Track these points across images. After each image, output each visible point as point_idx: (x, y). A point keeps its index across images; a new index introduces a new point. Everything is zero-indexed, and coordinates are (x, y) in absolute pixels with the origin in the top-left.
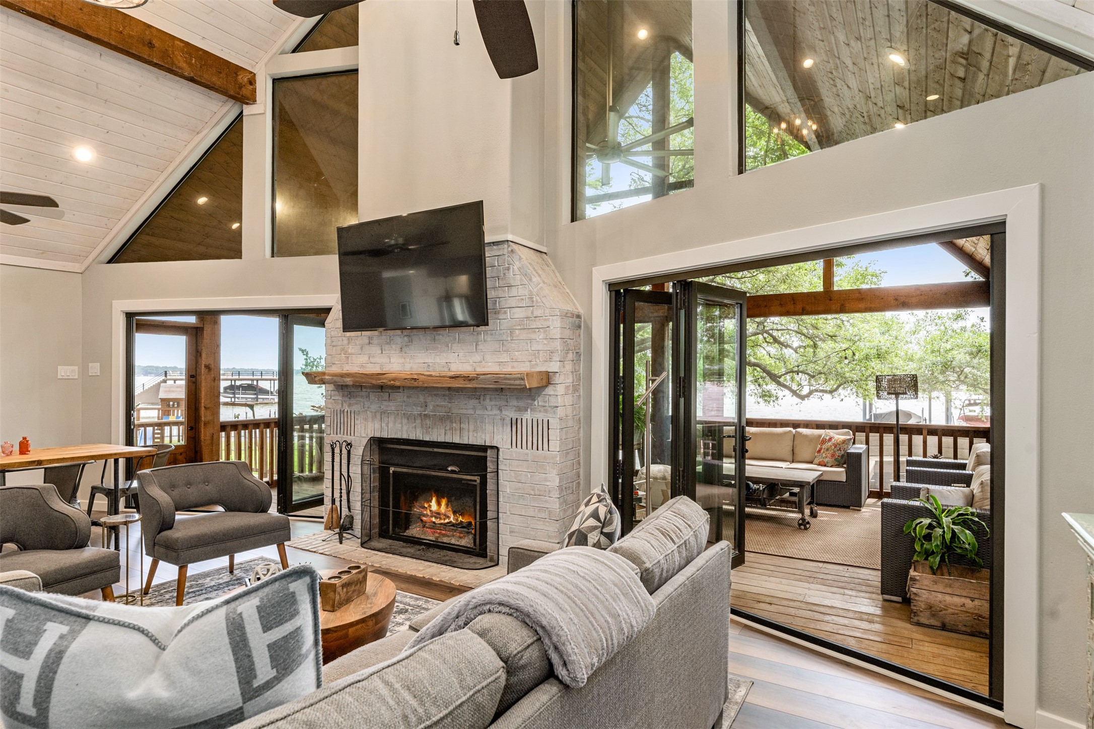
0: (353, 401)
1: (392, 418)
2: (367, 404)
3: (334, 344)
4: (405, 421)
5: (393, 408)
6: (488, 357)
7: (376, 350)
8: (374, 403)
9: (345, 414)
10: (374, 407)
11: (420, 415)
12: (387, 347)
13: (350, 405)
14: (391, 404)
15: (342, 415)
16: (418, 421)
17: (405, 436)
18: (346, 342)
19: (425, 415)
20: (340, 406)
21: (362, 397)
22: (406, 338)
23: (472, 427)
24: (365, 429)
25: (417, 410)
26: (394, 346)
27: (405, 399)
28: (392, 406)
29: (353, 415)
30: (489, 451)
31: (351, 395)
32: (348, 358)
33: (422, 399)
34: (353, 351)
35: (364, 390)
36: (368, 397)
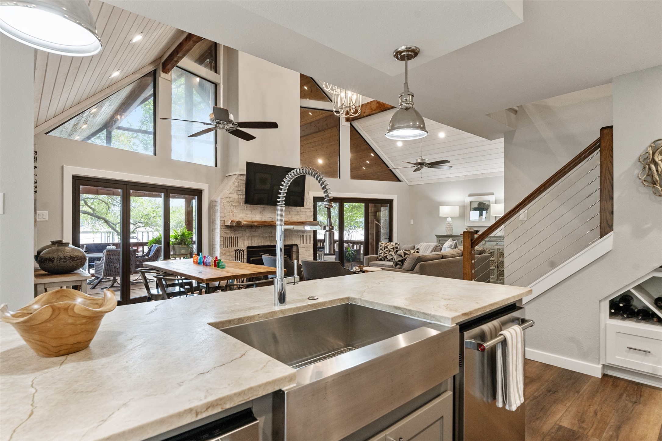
0: (237, 232)
1: (256, 239)
2: (244, 234)
3: (226, 208)
4: (262, 239)
5: (257, 234)
6: (293, 216)
7: (249, 212)
8: (248, 233)
9: (232, 238)
10: (248, 235)
11: (269, 236)
12: (254, 211)
13: (234, 235)
14: (256, 233)
15: (230, 239)
16: (268, 239)
17: (263, 245)
18: (232, 207)
19: (271, 236)
20: (229, 235)
21: (242, 231)
22: (262, 208)
23: (288, 239)
24: (243, 244)
25: (267, 235)
26: (257, 211)
27: (262, 231)
28: (256, 234)
29: (236, 238)
30: (294, 247)
31: (235, 230)
32: (234, 214)
33: (269, 231)
34: (237, 212)
35: (242, 228)
36: (245, 231)
